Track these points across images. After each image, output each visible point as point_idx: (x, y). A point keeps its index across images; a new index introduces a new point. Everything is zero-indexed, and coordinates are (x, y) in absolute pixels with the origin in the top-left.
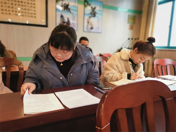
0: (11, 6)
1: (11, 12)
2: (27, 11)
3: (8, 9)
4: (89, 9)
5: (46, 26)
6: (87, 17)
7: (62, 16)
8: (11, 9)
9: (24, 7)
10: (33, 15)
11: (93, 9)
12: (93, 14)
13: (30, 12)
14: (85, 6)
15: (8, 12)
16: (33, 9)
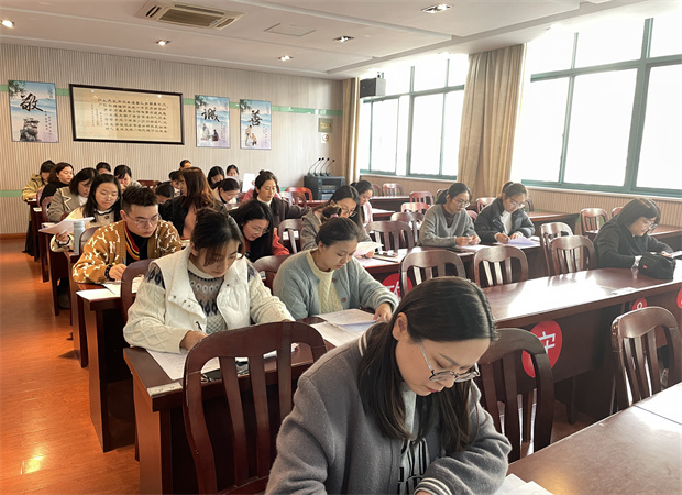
0: (133, 119)
1: (133, 127)
2: (154, 125)
3: (129, 123)
4: (247, 115)
5: (182, 143)
6: (245, 127)
7: (205, 128)
8: (133, 123)
9: (150, 120)
10: (163, 130)
11: (255, 114)
12: (256, 120)
13: (159, 125)
14: (242, 110)
15: (129, 128)
16: (162, 121)
